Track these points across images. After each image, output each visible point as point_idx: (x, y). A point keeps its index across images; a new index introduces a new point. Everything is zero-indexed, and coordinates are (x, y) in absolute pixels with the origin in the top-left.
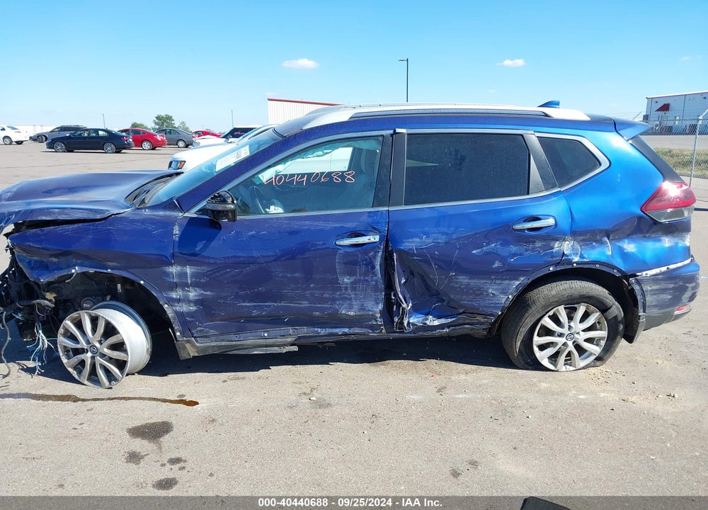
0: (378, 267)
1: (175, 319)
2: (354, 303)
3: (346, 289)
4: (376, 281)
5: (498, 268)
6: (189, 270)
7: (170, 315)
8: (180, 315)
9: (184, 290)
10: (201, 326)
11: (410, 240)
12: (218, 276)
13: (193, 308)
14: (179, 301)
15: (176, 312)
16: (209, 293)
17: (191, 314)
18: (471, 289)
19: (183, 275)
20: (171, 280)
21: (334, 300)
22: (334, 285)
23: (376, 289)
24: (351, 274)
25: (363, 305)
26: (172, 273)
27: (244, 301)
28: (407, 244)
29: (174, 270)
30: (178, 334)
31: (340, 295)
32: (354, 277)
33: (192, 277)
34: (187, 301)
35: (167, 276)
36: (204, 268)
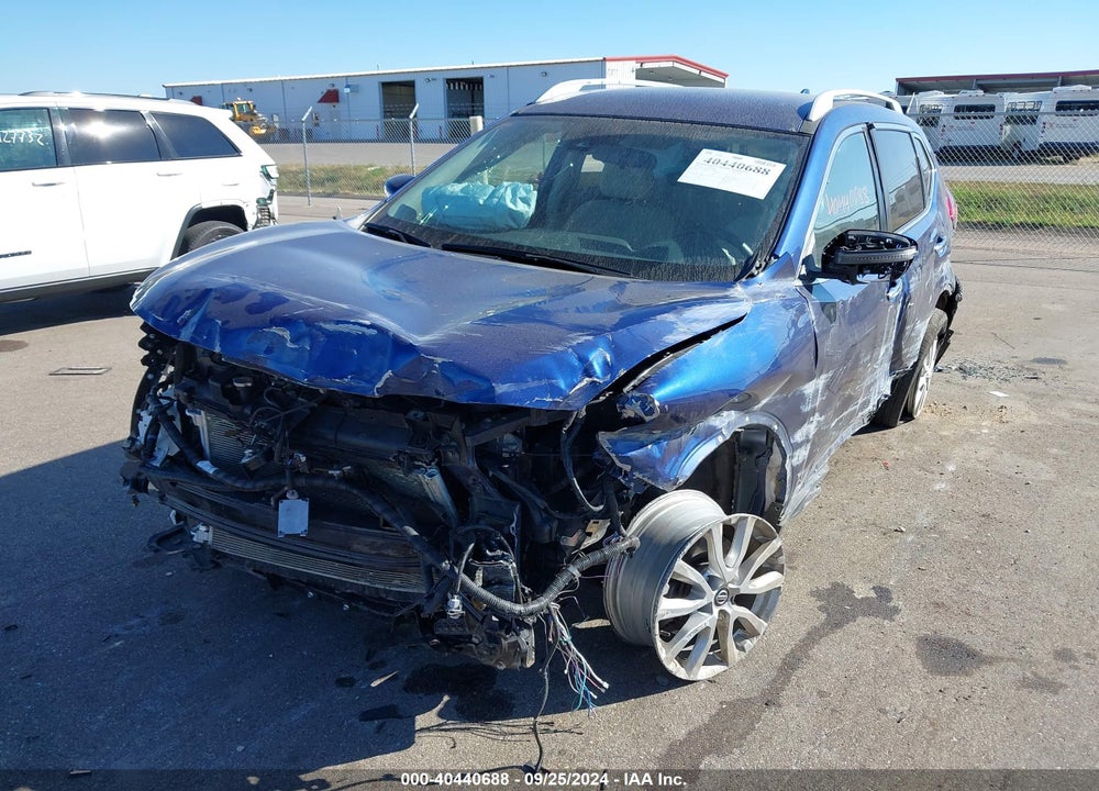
0: (896, 325)
8: (795, 472)
9: (809, 422)
13: (806, 452)
14: (801, 444)
15: (793, 469)
16: (822, 418)
20: (806, 408)
21: (870, 387)
24: (886, 341)
29: (811, 388)
32: (886, 346)
34: (806, 441)
36: (830, 373)
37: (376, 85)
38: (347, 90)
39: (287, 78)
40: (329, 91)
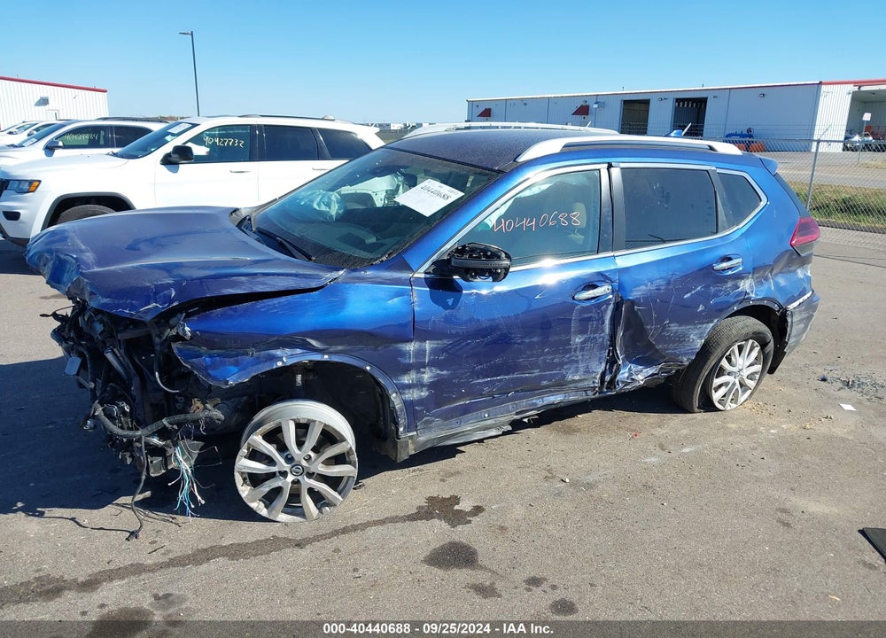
0: (607, 322)
1: (402, 411)
2: (580, 366)
3: (575, 351)
4: (603, 338)
5: (702, 311)
6: (428, 345)
7: (397, 407)
8: (409, 405)
9: (418, 372)
10: (428, 416)
11: (638, 289)
12: (457, 350)
13: (424, 394)
14: (409, 386)
15: (405, 402)
16: (445, 372)
17: (421, 402)
18: (678, 336)
19: (420, 353)
20: (407, 361)
21: (561, 365)
22: (565, 347)
23: (602, 347)
24: (582, 331)
25: (587, 367)
26: (409, 352)
27: (478, 378)
28: (635, 293)
29: (411, 347)
30: (401, 429)
31: (568, 358)
32: (585, 336)
33: (430, 355)
34: (419, 385)
35: (402, 357)
36: (445, 341)
37: (619, 102)
38: (596, 106)
39: (552, 96)
40: (582, 106)
